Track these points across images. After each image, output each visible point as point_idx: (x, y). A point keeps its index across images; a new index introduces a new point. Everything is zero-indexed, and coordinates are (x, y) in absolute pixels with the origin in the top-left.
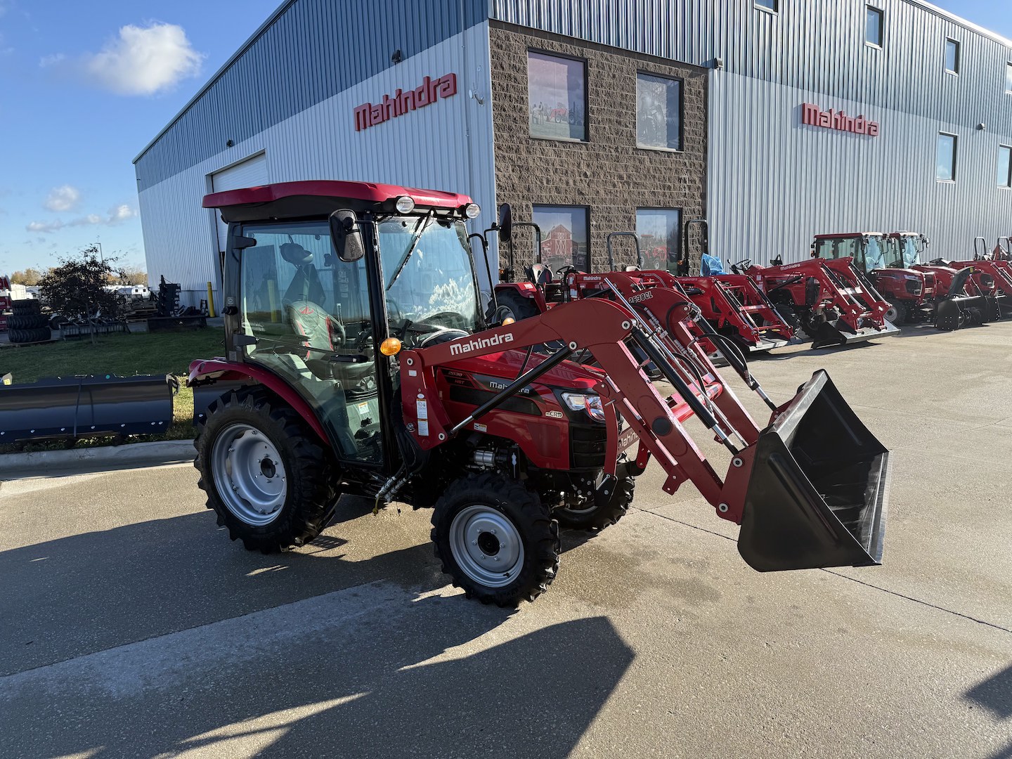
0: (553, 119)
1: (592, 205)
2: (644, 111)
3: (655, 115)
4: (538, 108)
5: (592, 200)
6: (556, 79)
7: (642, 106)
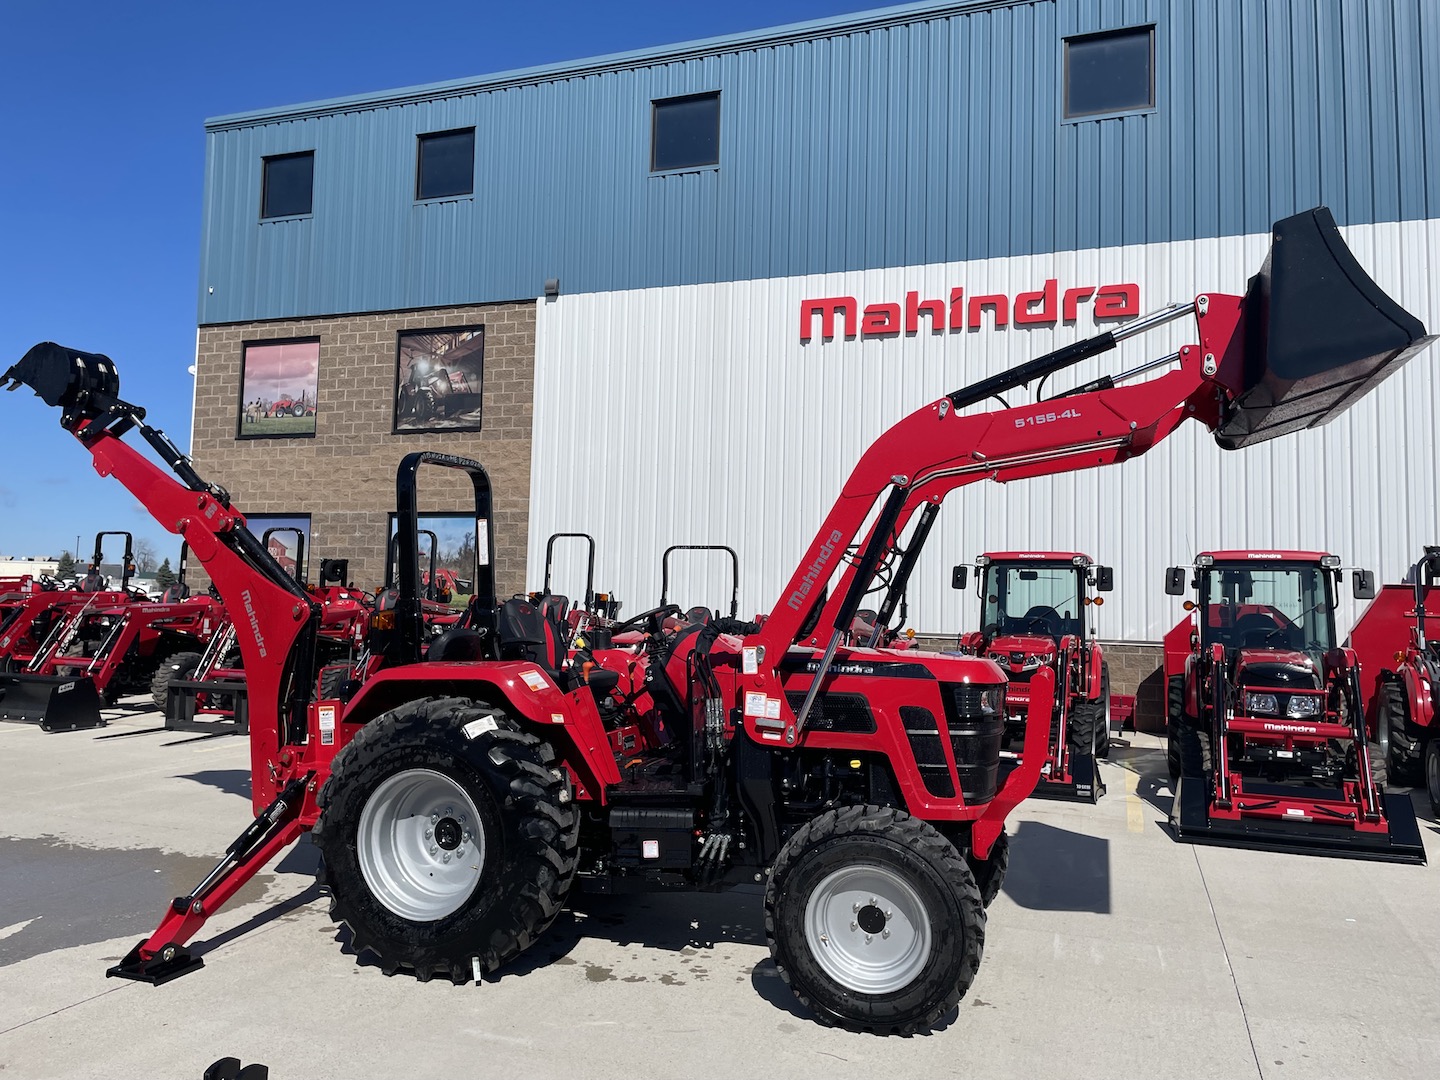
0: (274, 414)
1: (313, 511)
2: (413, 383)
3: (434, 384)
4: (254, 405)
5: (316, 505)
6: (280, 368)
7: (411, 379)
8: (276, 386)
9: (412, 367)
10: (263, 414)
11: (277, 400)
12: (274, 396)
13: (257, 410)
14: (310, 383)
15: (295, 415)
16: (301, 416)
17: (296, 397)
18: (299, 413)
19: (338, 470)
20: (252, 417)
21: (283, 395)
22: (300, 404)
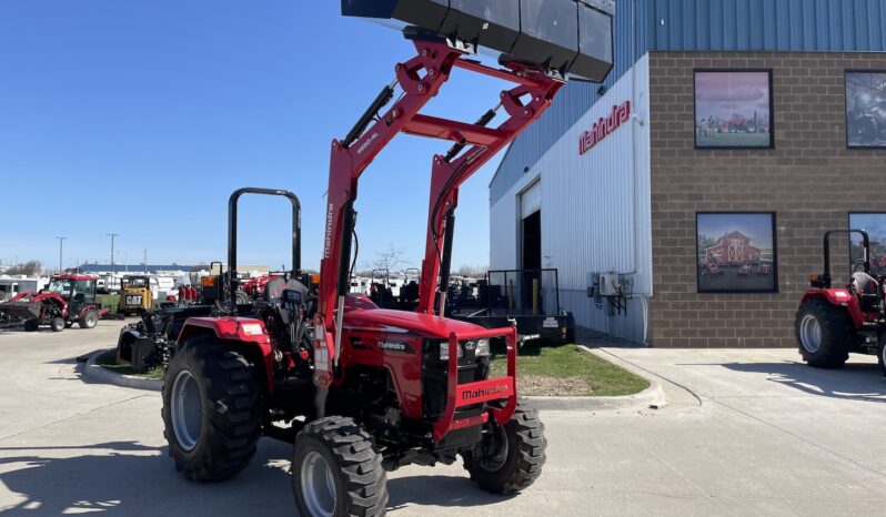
0: (727, 130)
2: (858, 109)
3: (876, 112)
4: (707, 121)
5: (780, 205)
6: (730, 92)
7: (856, 106)
8: (727, 107)
9: (856, 98)
10: (716, 130)
11: (729, 118)
12: (727, 115)
13: (710, 126)
14: (761, 106)
15: (748, 132)
16: (755, 132)
17: (749, 116)
18: (752, 130)
20: (706, 133)
21: (735, 116)
22: (752, 123)
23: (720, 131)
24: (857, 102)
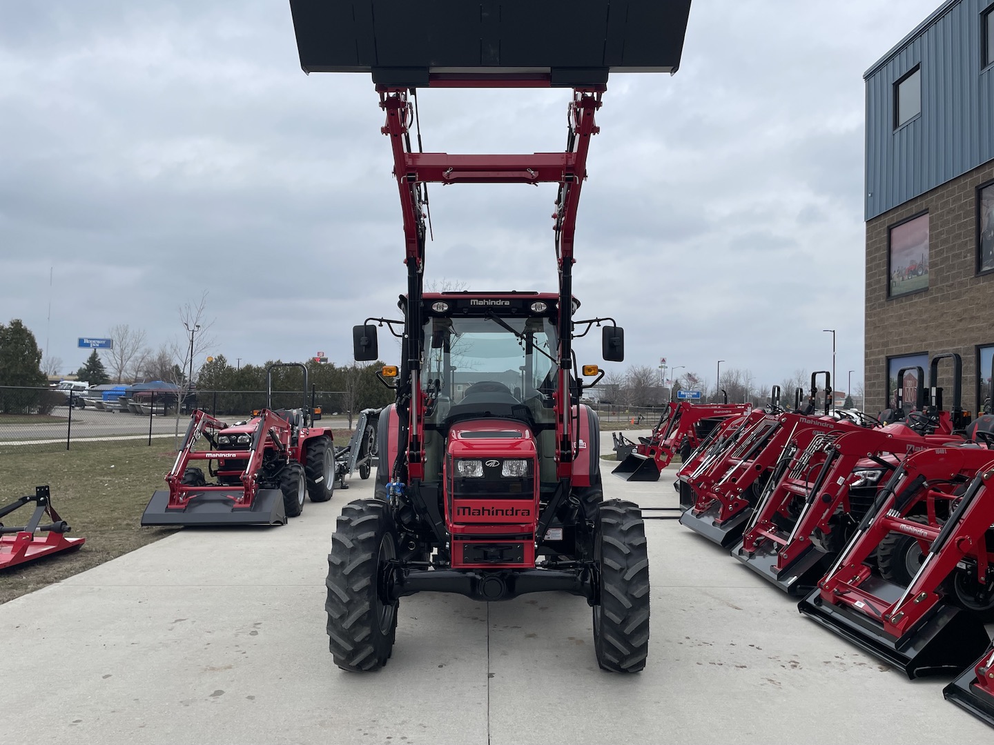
0: (906, 277)
1: (929, 350)
4: (896, 273)
5: (930, 345)
6: (910, 240)
7: (989, 223)
8: (908, 255)
10: (901, 278)
11: (907, 266)
12: (907, 262)
13: (898, 276)
14: (925, 247)
15: (918, 275)
16: (922, 274)
17: (918, 261)
18: (920, 273)
19: (942, 315)
20: (895, 282)
21: (912, 261)
22: (921, 266)
23: (903, 280)
24: (989, 219)
